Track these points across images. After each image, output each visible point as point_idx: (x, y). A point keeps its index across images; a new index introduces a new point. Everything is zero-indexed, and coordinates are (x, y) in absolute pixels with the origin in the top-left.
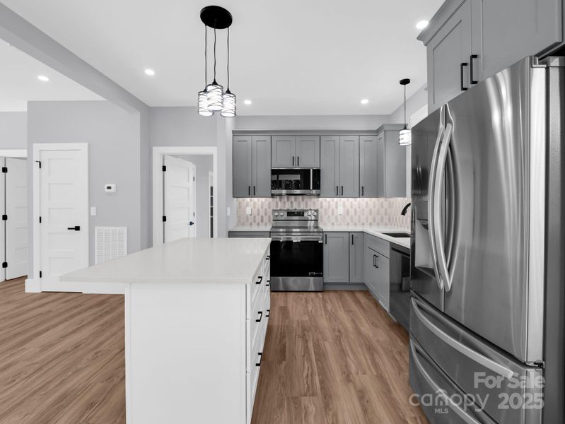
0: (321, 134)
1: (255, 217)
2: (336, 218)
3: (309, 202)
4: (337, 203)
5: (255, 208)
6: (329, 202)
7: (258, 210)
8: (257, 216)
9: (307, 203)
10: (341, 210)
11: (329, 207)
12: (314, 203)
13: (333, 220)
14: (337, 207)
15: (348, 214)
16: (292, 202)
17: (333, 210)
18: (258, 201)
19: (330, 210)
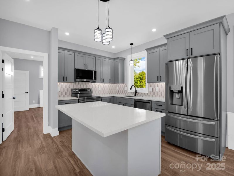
0: (96, 56)
1: (62, 92)
2: (98, 91)
3: (88, 85)
4: (98, 85)
5: (62, 88)
6: (96, 85)
7: (64, 89)
8: (63, 92)
9: (87, 85)
10: (100, 89)
11: (96, 87)
12: (90, 85)
13: (97, 92)
14: (98, 87)
15: (102, 90)
16: (80, 85)
17: (97, 88)
18: (64, 84)
19: (96, 88)
